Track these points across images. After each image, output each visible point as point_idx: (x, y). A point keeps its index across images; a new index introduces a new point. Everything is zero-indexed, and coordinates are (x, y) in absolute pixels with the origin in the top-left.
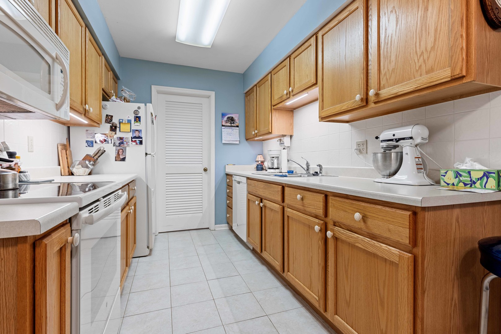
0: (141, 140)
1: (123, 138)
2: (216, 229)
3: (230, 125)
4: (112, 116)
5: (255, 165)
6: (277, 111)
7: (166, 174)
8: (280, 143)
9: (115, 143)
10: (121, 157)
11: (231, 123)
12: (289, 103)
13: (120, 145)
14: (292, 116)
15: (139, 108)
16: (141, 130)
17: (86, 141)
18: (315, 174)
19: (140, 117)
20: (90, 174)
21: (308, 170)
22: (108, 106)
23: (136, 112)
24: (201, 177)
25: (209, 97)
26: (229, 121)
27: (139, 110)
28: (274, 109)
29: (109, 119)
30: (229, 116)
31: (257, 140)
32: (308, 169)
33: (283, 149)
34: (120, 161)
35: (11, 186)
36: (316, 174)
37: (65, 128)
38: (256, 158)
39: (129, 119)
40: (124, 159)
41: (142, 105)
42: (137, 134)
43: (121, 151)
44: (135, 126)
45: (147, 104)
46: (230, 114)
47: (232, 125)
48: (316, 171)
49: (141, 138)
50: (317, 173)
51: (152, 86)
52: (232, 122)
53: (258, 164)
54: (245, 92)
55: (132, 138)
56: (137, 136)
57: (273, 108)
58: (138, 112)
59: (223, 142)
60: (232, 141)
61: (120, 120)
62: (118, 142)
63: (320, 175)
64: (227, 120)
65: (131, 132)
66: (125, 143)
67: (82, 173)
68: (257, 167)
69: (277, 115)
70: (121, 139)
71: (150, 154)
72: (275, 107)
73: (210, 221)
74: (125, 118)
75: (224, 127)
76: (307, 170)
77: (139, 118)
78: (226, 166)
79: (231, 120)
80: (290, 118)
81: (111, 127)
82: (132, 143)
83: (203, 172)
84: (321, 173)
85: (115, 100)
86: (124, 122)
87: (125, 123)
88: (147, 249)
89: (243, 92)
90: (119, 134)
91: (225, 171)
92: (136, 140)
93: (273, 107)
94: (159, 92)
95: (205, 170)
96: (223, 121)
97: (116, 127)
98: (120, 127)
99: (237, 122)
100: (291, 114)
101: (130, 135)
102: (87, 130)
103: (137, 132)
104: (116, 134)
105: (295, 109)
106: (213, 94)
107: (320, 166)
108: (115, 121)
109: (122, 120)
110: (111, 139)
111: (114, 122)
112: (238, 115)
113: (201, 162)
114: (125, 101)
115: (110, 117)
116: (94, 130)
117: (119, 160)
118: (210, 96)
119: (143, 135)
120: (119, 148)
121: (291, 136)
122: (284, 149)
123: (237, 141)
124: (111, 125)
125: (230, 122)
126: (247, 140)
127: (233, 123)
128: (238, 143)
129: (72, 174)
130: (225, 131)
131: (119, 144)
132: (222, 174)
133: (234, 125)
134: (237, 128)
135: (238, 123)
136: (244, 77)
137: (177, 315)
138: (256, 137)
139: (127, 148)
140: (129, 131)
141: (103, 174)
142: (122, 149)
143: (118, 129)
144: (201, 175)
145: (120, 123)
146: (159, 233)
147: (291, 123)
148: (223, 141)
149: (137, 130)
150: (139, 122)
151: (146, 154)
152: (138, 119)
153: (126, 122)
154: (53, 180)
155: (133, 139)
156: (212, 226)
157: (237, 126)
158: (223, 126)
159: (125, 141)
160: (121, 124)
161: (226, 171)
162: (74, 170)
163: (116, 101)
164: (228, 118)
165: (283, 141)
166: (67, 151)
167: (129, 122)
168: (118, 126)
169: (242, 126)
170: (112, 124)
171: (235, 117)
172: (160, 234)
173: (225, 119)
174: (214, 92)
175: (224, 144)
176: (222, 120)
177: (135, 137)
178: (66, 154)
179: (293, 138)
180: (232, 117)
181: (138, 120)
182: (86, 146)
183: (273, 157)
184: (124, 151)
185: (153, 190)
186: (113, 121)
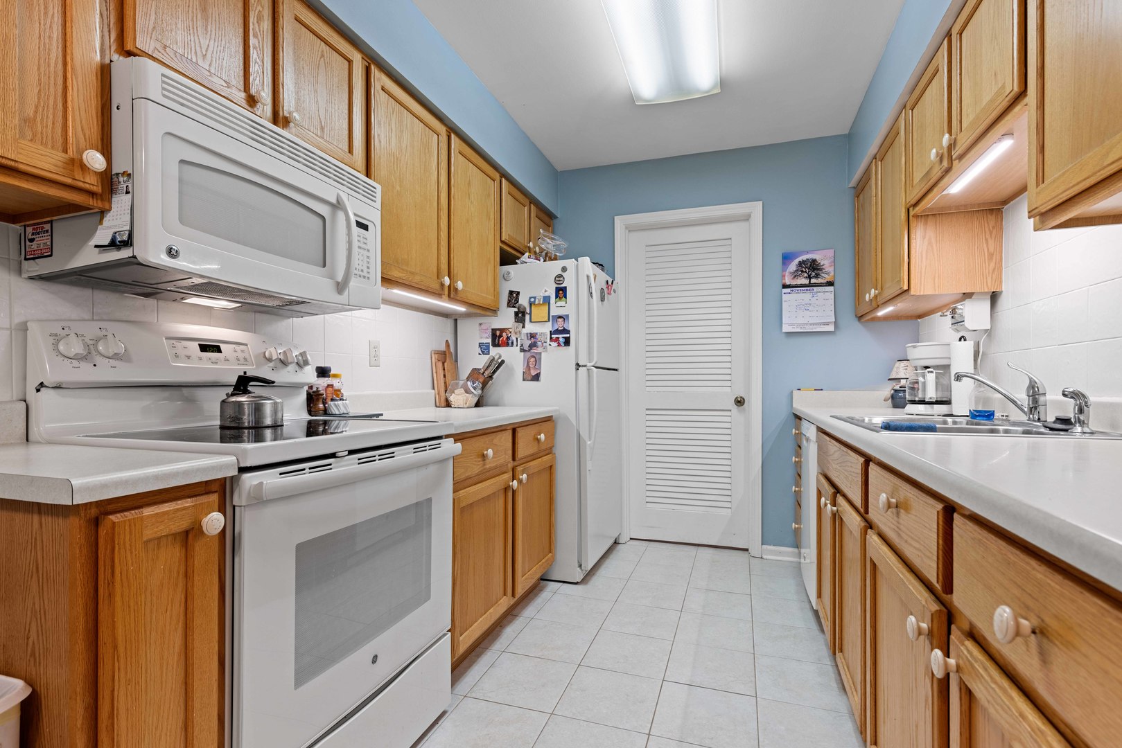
0: (568, 335)
1: (537, 334)
2: (764, 557)
3: (806, 281)
4: (518, 293)
5: (887, 391)
6: (931, 221)
7: (647, 409)
8: (954, 321)
9: (522, 345)
10: (533, 373)
11: (810, 278)
12: (959, 186)
13: (531, 349)
14: (999, 228)
15: (564, 269)
16: (567, 316)
17: (480, 343)
18: (1058, 426)
19: (566, 287)
20: (478, 405)
21: (1034, 407)
22: (512, 274)
23: (559, 279)
24: (728, 419)
25: (747, 218)
26: (802, 271)
27: (563, 274)
28: (916, 216)
29: (513, 297)
30: (805, 257)
31: (886, 318)
32: (1036, 408)
33: (960, 340)
34: (532, 380)
35: (268, 421)
36: (1064, 425)
37: (450, 323)
38: (891, 369)
39: (547, 294)
40: (536, 378)
41: (570, 263)
42: (560, 325)
43: (533, 359)
44: (557, 308)
45: (579, 259)
46: (808, 252)
47: (813, 281)
48: (1062, 415)
49: (568, 332)
50: (1066, 421)
51: (616, 218)
52: (814, 274)
53: (897, 387)
54: (853, 183)
55: (551, 335)
56: (560, 329)
57: (912, 213)
58: (562, 279)
59: (786, 329)
60: (813, 324)
61: (530, 298)
62: (527, 343)
63: (1078, 429)
64: (796, 271)
65: (549, 321)
66: (539, 344)
67: (462, 404)
68: (892, 397)
69: (931, 233)
70: (533, 336)
71: (585, 366)
72: (918, 209)
73: (751, 535)
74: (540, 294)
75: (788, 290)
76: (1031, 409)
77: (564, 290)
78: (796, 393)
79: (812, 268)
80: (988, 237)
81: (516, 314)
82: (551, 343)
83: (734, 408)
84: (1082, 423)
85: (528, 260)
86: (537, 302)
87: (539, 304)
88: (578, 569)
89: (849, 182)
90: (530, 328)
91: (792, 405)
92: (558, 338)
93: (913, 209)
94: (630, 229)
95: (739, 402)
96: (787, 273)
97: (524, 313)
98: (530, 314)
99: (829, 271)
100: (992, 223)
101: (546, 329)
102: (480, 324)
103: (560, 320)
104: (523, 327)
105: (1005, 202)
106: (756, 208)
107: (1075, 395)
108: (523, 301)
109: (535, 298)
110: (517, 339)
111: (521, 305)
112: (830, 253)
113: (729, 384)
114: (547, 258)
115: (515, 295)
116: (490, 323)
117: (530, 378)
118: (749, 216)
119: (571, 326)
120: (528, 354)
121: (994, 297)
122: (962, 338)
123: (827, 324)
124: (516, 310)
125: (806, 275)
126: (860, 318)
127: (817, 276)
128: (831, 328)
129: (448, 405)
130: (791, 299)
131: (529, 346)
132: (783, 414)
133: (819, 281)
134: (831, 288)
135: (832, 274)
136: (848, 141)
137: (552, 735)
138: (878, 307)
139: (543, 354)
140: (546, 319)
141: (504, 406)
142: (534, 357)
143: (527, 317)
144: (729, 413)
145: (531, 305)
146: (631, 539)
147: (991, 249)
148: (783, 325)
149: (560, 317)
150: (564, 298)
151: (578, 365)
152: (561, 292)
153: (541, 302)
154: (382, 415)
155: (553, 336)
156: (755, 547)
157: (830, 284)
158: (785, 286)
159: (539, 339)
160: (533, 307)
161: (794, 406)
162: (452, 398)
163: (526, 263)
164: (800, 264)
165: (961, 315)
166: (446, 364)
167: (547, 300)
168: (528, 311)
169: (845, 281)
170: (518, 309)
171: (823, 258)
172: (632, 542)
173: (793, 266)
174: (761, 203)
175: (789, 334)
176: (784, 270)
177: (557, 332)
178: (444, 369)
179: (1003, 302)
180: (814, 261)
181: (561, 295)
182: (480, 354)
183: (927, 367)
184: (537, 359)
185: (590, 444)
186: (520, 302)
